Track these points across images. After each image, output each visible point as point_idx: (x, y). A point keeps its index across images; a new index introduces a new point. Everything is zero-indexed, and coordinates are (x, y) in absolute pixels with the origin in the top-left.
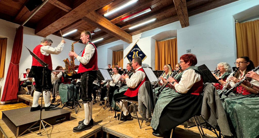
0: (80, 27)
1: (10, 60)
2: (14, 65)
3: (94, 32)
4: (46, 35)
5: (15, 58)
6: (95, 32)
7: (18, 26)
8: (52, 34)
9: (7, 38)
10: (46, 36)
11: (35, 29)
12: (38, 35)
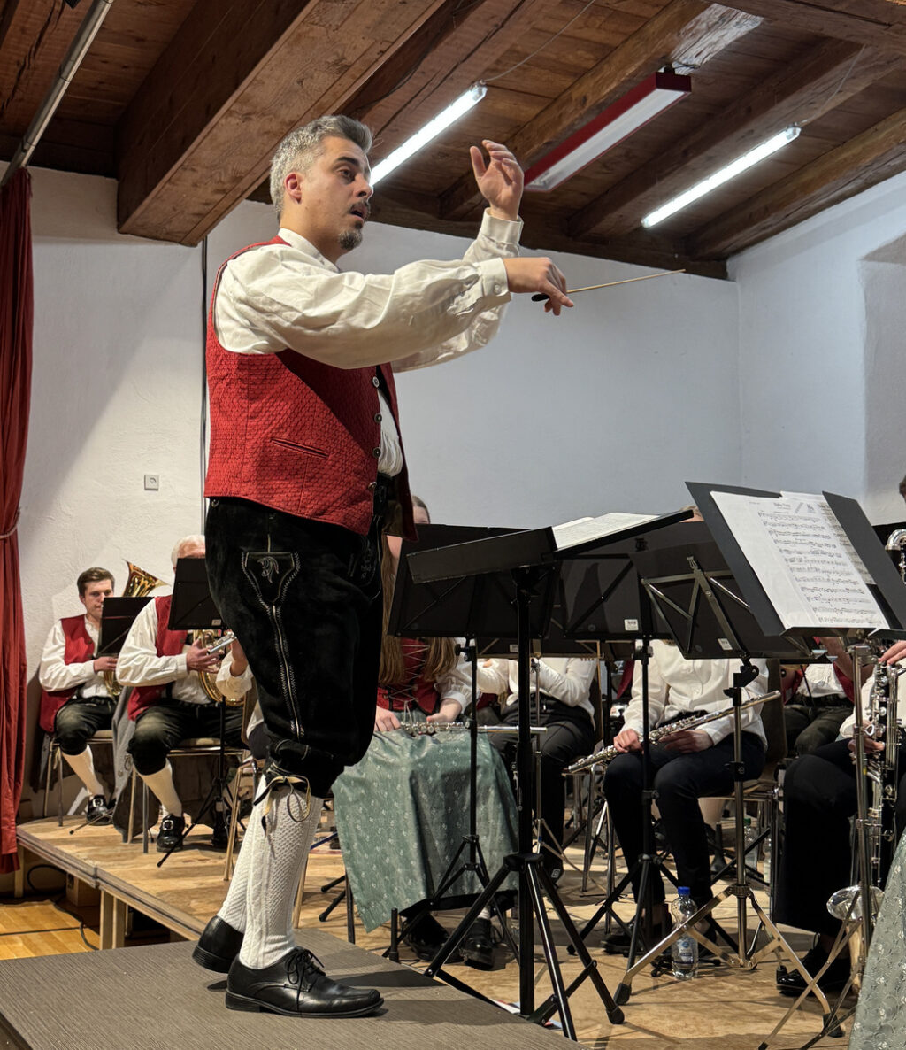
0: (512, 51)
3: (669, 80)
4: (201, 215)
6: (681, 71)
11: (118, 179)
12: (142, 232)
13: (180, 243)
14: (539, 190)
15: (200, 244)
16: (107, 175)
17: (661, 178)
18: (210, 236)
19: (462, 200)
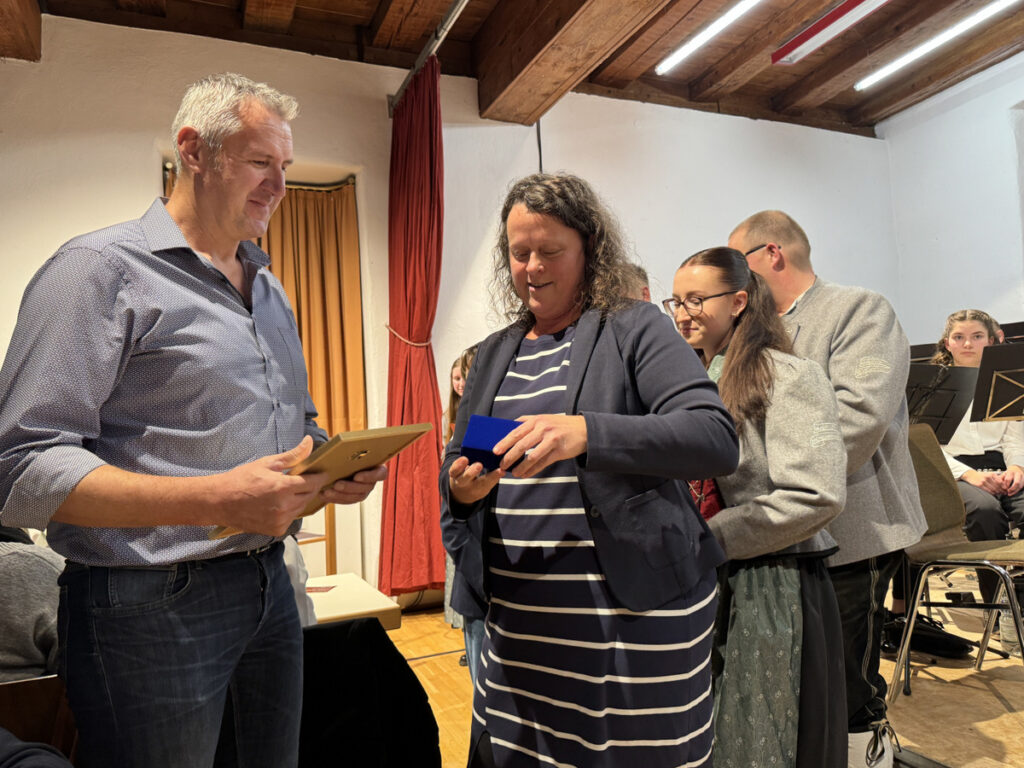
1: (386, 320)
2: (413, 349)
5: (414, 299)
7: (393, 79)
8: (577, 89)
9: (353, 176)
10: (536, 114)
11: (477, 78)
12: (498, 115)
13: (522, 123)
14: (788, 64)
15: (535, 124)
16: (469, 76)
17: (870, 52)
18: (543, 120)
19: (712, 83)
